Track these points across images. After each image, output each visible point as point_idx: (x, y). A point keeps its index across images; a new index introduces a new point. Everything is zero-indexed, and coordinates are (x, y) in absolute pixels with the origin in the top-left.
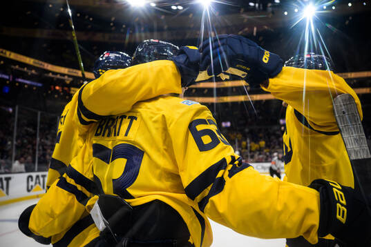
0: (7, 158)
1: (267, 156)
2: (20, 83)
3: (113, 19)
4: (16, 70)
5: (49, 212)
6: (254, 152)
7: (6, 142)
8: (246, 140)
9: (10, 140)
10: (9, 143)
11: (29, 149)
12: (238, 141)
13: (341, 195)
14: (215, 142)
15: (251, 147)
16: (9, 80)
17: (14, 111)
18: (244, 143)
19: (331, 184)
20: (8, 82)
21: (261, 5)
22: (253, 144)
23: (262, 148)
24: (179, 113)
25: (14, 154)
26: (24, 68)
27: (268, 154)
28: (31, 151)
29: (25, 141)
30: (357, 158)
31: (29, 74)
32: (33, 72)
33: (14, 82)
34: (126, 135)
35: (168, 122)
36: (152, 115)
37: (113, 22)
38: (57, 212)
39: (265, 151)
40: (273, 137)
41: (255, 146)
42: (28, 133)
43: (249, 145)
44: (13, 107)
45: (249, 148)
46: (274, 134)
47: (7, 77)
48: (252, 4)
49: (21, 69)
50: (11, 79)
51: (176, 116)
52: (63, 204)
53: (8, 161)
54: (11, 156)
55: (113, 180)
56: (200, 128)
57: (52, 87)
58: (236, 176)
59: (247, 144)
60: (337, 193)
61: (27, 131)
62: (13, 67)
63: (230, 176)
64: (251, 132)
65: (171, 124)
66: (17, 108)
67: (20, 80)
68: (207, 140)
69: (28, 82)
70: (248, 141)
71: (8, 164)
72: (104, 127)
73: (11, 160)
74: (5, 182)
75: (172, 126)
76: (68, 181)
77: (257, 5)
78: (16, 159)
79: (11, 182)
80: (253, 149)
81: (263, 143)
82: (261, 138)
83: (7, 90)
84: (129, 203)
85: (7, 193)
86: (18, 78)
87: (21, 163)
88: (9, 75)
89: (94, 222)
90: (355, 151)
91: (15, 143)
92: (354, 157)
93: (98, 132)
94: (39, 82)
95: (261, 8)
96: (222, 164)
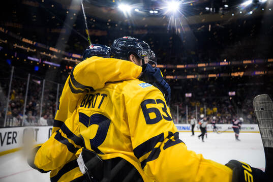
0: (36, 116)
1: (219, 119)
2: (46, 64)
3: (109, 20)
4: (43, 55)
5: (49, 156)
6: (209, 116)
7: (36, 104)
8: (203, 107)
9: (38, 103)
10: (38, 105)
11: (50, 109)
12: (198, 107)
13: (250, 177)
14: (159, 118)
15: (207, 112)
16: (39, 62)
17: (42, 83)
18: (202, 109)
19: (243, 166)
20: (38, 63)
21: (214, 9)
22: (208, 109)
23: (215, 113)
24: (134, 93)
25: (41, 113)
26: (48, 54)
27: (220, 117)
28: (51, 111)
29: (49, 104)
30: (270, 146)
31: (52, 58)
32: (55, 56)
33: (42, 63)
34: (99, 108)
35: (126, 100)
36: (116, 94)
37: (109, 23)
38: (54, 157)
39: (217, 115)
40: (223, 105)
41: (210, 112)
42: (50, 99)
43: (205, 110)
44: (42, 80)
45: (205, 113)
46: (224, 103)
47: (37, 60)
48: (207, 9)
49: (47, 55)
50: (40, 61)
51: (132, 96)
52: (58, 152)
53: (37, 117)
54: (39, 113)
55: (90, 140)
56: (149, 106)
57: (67, 67)
58: (168, 149)
59: (204, 109)
60: (247, 175)
61: (49, 97)
62: (42, 53)
63: (165, 148)
64: (207, 101)
65: (127, 101)
66: (44, 80)
67: (46, 62)
68: (153, 116)
69: (51, 64)
70: (205, 107)
71: (36, 119)
72: (86, 100)
73: (39, 117)
74: (35, 132)
75: (128, 102)
76: (62, 135)
77: (211, 9)
78: (42, 116)
79: (38, 132)
80: (209, 113)
81: (215, 109)
82: (214, 105)
83: (37, 69)
84: (100, 157)
85: (36, 140)
86: (45, 61)
87: (45, 118)
88: (39, 59)
89: (78, 166)
90: (269, 140)
91: (42, 105)
92: (267, 146)
93: (83, 105)
94: (58, 63)
95: (214, 11)
96: (160, 138)
